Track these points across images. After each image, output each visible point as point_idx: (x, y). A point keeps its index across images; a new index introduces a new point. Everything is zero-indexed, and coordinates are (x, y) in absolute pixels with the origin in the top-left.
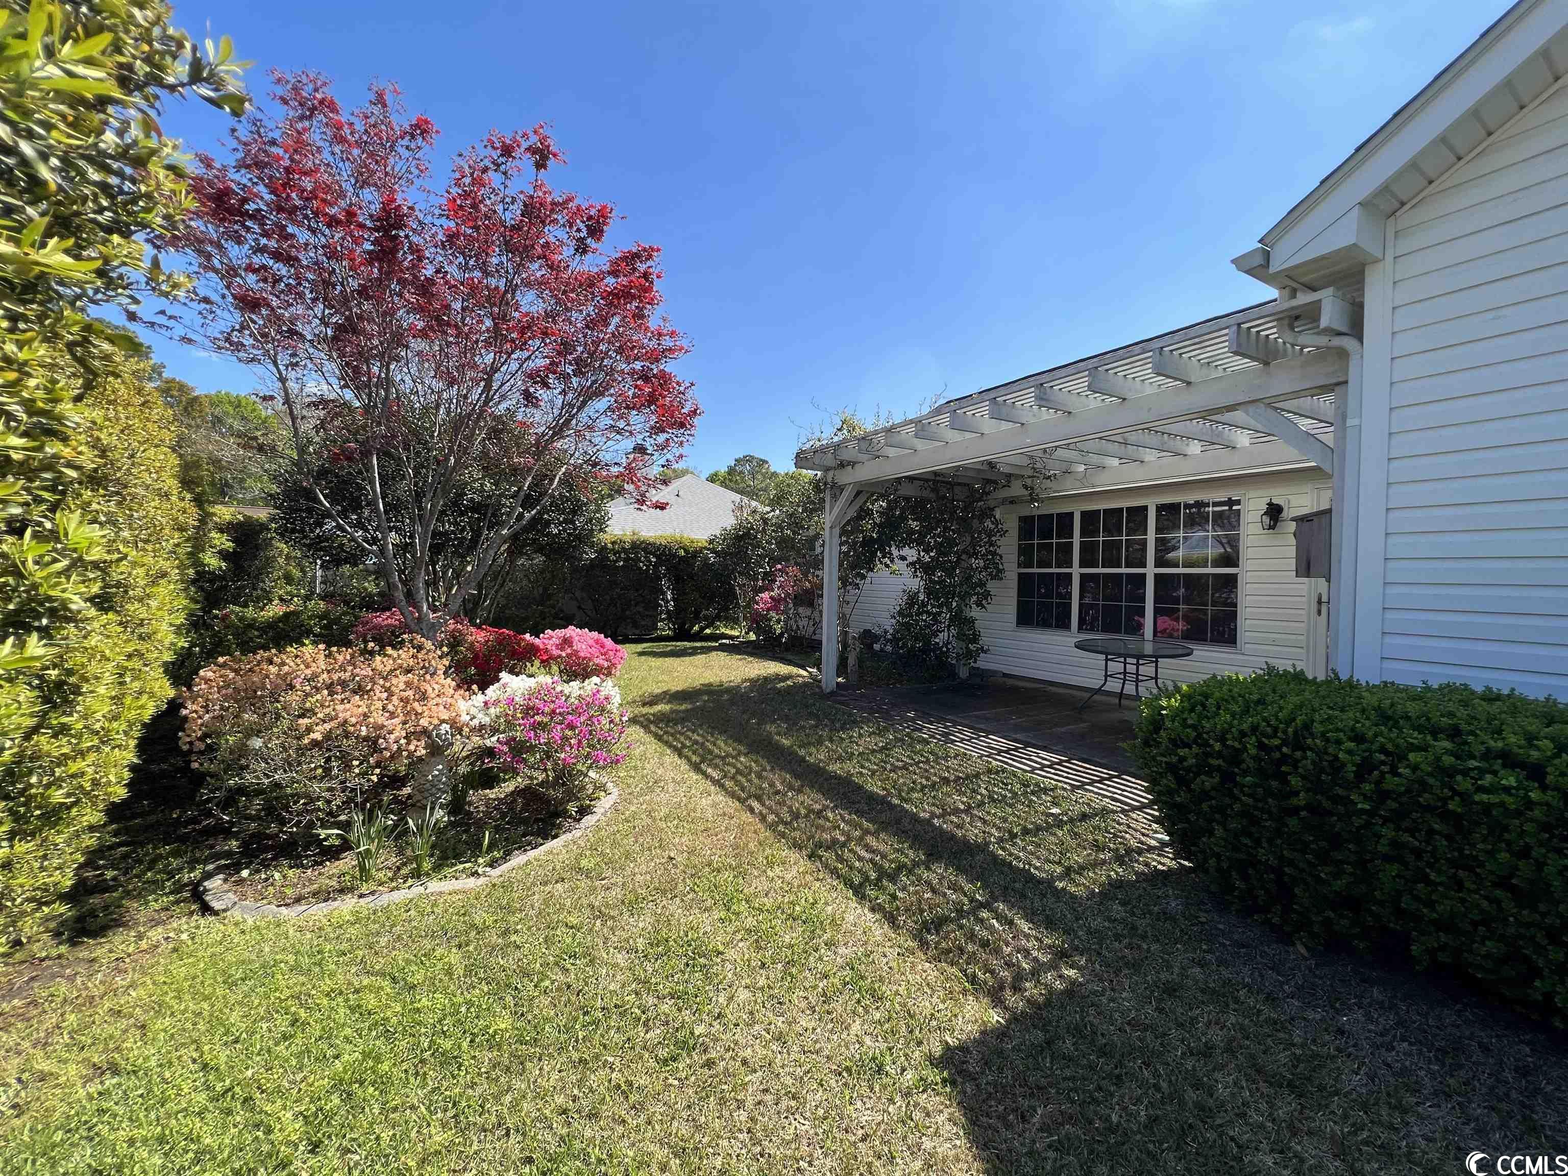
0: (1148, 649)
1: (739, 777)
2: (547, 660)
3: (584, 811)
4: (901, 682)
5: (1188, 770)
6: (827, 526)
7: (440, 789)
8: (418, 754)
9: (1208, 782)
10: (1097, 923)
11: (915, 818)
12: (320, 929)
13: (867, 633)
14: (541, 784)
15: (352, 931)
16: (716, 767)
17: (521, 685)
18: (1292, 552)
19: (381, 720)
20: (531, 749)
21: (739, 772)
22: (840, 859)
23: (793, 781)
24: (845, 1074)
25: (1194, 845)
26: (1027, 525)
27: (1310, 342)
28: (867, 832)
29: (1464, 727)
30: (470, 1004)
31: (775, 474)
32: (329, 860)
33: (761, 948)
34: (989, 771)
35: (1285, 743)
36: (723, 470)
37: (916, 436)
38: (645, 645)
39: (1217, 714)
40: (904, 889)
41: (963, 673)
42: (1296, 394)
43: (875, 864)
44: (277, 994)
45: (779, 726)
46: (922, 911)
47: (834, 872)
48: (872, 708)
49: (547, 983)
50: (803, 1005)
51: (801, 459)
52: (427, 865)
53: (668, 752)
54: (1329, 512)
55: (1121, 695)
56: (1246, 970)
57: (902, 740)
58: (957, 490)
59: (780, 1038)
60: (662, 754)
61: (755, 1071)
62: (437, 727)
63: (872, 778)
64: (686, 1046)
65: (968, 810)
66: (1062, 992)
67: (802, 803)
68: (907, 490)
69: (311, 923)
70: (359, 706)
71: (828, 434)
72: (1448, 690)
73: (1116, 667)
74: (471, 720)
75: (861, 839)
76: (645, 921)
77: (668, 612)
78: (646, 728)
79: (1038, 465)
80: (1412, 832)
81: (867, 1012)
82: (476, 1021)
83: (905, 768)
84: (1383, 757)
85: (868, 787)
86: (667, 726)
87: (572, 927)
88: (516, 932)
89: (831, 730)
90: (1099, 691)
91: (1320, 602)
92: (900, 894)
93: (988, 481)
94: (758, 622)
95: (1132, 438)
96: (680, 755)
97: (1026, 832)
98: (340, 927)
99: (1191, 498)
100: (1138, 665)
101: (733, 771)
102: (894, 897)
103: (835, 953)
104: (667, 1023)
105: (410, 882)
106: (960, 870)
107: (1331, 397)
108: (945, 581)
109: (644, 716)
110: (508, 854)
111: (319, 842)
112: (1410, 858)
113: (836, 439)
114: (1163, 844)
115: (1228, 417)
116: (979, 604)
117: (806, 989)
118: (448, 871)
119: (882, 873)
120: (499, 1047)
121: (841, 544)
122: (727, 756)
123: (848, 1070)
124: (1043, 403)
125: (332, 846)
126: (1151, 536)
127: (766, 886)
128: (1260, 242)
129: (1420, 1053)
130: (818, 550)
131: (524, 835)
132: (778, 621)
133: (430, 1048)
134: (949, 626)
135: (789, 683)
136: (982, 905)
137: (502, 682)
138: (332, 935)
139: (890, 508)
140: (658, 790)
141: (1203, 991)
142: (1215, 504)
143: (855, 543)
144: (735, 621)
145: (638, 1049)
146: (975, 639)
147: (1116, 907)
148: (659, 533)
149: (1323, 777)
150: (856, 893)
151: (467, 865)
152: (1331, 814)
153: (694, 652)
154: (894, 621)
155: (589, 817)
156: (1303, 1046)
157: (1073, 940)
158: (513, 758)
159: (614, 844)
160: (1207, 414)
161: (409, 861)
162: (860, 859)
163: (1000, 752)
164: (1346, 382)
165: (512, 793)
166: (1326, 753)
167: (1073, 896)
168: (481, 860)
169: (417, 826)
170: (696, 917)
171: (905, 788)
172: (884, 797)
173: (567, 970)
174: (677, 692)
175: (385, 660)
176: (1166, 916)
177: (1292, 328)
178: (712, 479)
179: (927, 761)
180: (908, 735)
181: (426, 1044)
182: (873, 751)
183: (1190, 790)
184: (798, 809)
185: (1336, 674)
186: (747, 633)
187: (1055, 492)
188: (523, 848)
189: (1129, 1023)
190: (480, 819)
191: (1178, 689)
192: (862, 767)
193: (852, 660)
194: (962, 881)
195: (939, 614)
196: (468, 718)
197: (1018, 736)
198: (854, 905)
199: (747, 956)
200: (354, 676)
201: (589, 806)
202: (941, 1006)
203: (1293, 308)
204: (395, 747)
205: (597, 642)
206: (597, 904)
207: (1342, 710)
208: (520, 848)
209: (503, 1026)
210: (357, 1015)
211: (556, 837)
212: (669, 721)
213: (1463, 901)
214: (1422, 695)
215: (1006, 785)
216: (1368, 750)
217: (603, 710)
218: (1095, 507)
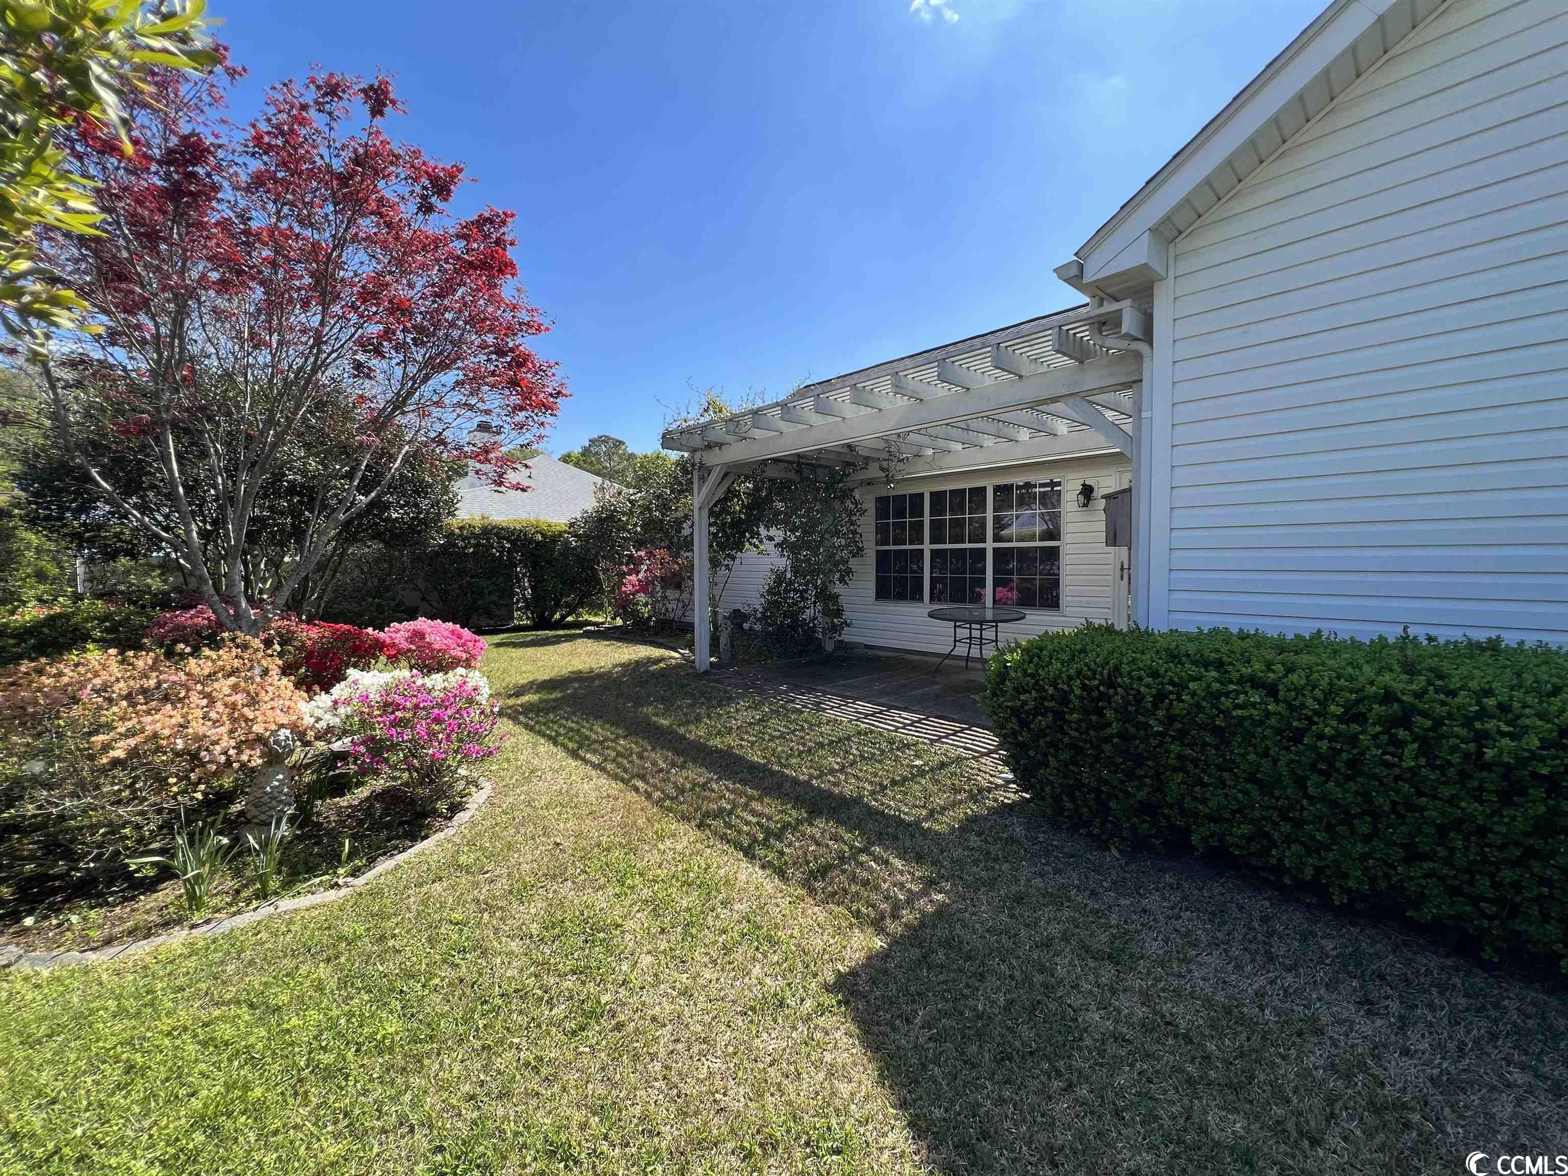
0: (989, 615)
1: (620, 760)
2: (395, 656)
3: (455, 808)
4: (771, 658)
5: (1028, 713)
6: (696, 506)
7: (281, 801)
8: (253, 764)
9: (1043, 721)
10: (958, 853)
11: (795, 781)
12: (145, 968)
13: (736, 612)
14: (406, 784)
15: (191, 963)
16: (594, 752)
17: (375, 680)
18: (1102, 526)
19: (201, 730)
20: (393, 747)
21: (619, 754)
22: (729, 826)
23: (676, 758)
24: (750, 1013)
25: (1034, 777)
26: (882, 503)
27: (1114, 345)
28: (751, 798)
29: (1225, 659)
30: (350, 1015)
31: (632, 456)
32: (142, 894)
33: (659, 915)
34: (859, 733)
35: (1101, 683)
36: (577, 450)
37: (782, 418)
38: (502, 636)
39: (1050, 663)
40: (790, 845)
41: (829, 646)
42: (1103, 390)
43: (762, 826)
44: (101, 1044)
45: (656, 707)
46: (808, 863)
47: (723, 838)
48: (746, 685)
49: (437, 981)
50: (706, 959)
51: (668, 440)
52: (274, 884)
53: (542, 741)
54: (1129, 490)
55: (967, 658)
56: (1075, 875)
57: (777, 712)
58: (820, 471)
59: (685, 993)
60: (535, 745)
61: (665, 1025)
62: (274, 733)
63: (751, 748)
64: (594, 1015)
65: (842, 769)
66: (933, 914)
67: (687, 778)
68: (772, 472)
69: (130, 964)
70: (171, 717)
71: (694, 416)
72: (1215, 631)
73: (963, 633)
74: (317, 722)
75: (746, 805)
76: (537, 907)
77: (526, 600)
78: (514, 719)
79: (893, 449)
80: (1190, 746)
81: (766, 957)
82: (360, 1030)
83: (782, 736)
84: (1171, 688)
85: (750, 757)
86: (537, 716)
87: (457, 924)
88: (394, 936)
89: (708, 708)
90: (948, 656)
91: (1122, 569)
92: (787, 850)
93: (848, 464)
94: (624, 606)
95: (974, 424)
96: (555, 744)
97: (894, 783)
98: (171, 962)
99: (1020, 480)
100: (981, 630)
101: (613, 754)
102: (782, 853)
103: (731, 910)
104: (572, 998)
105: (255, 904)
106: (840, 822)
107: (1129, 393)
108: (810, 559)
109: (510, 707)
110: (372, 861)
111: (128, 876)
112: (1190, 767)
113: (702, 420)
114: (1008, 782)
115: (1053, 407)
116: (842, 580)
117: (706, 946)
118: (300, 887)
119: (768, 833)
120: (391, 1050)
121: (710, 525)
122: (606, 740)
123: (753, 1009)
124: (898, 390)
125: (146, 877)
126: (990, 514)
127: (658, 858)
128: (1076, 254)
129: (1198, 918)
130: (686, 532)
131: (389, 840)
132: (646, 605)
133: (307, 1066)
134: (815, 603)
135: (662, 665)
136: (861, 851)
137: (350, 679)
138: (161, 973)
139: (757, 489)
140: (535, 780)
141: (1044, 896)
142: (1042, 485)
143: (724, 524)
144: (598, 608)
145: (544, 1027)
146: (839, 613)
147: (973, 838)
148: (511, 517)
149: (1130, 708)
150: (746, 855)
151: (324, 878)
152: (1135, 738)
153: (557, 640)
154: (763, 600)
155: (461, 814)
156: (1118, 926)
157: (939, 871)
158: (372, 759)
159: (494, 837)
160: (1035, 405)
161: (251, 881)
162: (747, 823)
163: (866, 716)
164: (1141, 381)
165: (368, 799)
166: (1132, 689)
167: (937, 834)
168: (341, 871)
169: (259, 843)
170: (589, 895)
171: (784, 755)
172: (764, 765)
173: (457, 965)
174: (545, 681)
175: (201, 662)
176: (1012, 840)
177: (1100, 332)
178: (566, 459)
179: (803, 729)
180: (782, 706)
181: (302, 1063)
182: (751, 724)
183: (1029, 729)
184: (683, 785)
185: (1137, 625)
186: (614, 619)
187: (908, 474)
188: (388, 853)
189: (988, 931)
190: (333, 829)
191: (1018, 645)
192: (742, 739)
193: (724, 640)
194: (841, 831)
195: (806, 591)
196: (312, 720)
197: (881, 700)
198: (744, 865)
199: (646, 925)
200: (159, 684)
201: (460, 803)
202: (832, 941)
203: (1099, 315)
204: (223, 759)
205: (453, 632)
206: (482, 897)
207: (1143, 653)
208: (385, 853)
209: (391, 1030)
210: (211, 1049)
211: (426, 837)
212: (539, 711)
213: (1226, 795)
214: (1198, 637)
215: (875, 744)
216: (1162, 683)
217: (471, 701)
218: (943, 488)
